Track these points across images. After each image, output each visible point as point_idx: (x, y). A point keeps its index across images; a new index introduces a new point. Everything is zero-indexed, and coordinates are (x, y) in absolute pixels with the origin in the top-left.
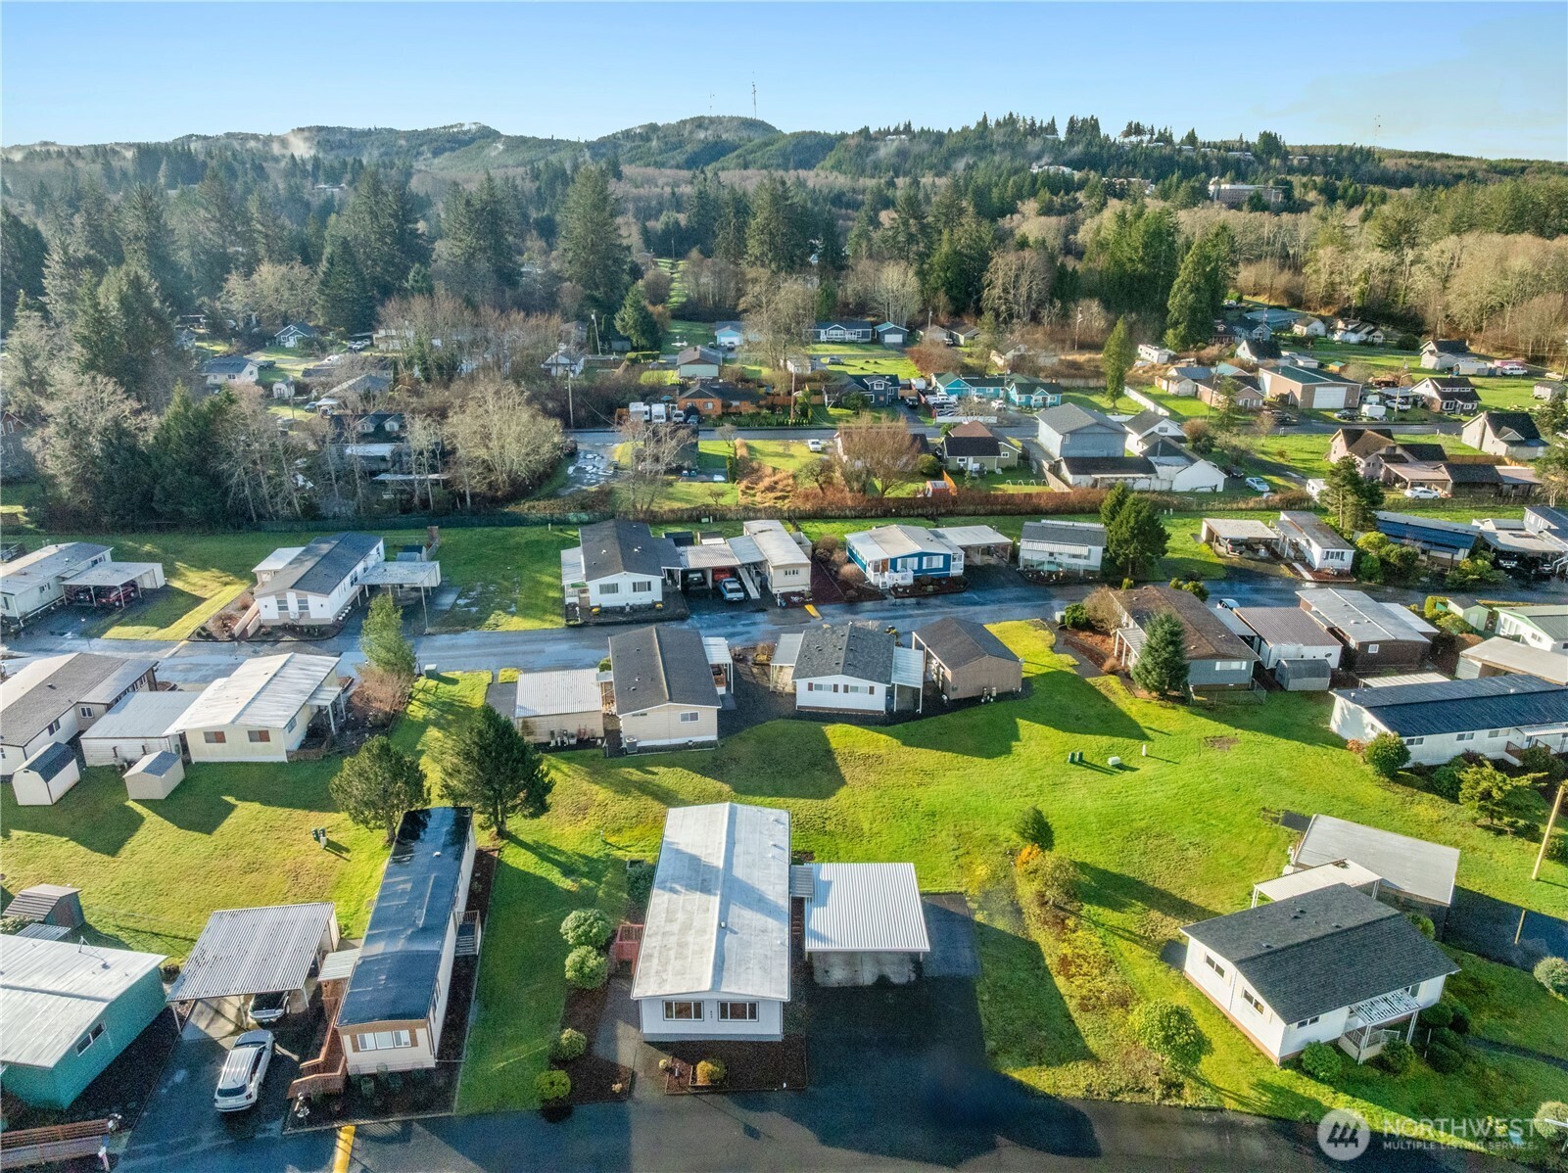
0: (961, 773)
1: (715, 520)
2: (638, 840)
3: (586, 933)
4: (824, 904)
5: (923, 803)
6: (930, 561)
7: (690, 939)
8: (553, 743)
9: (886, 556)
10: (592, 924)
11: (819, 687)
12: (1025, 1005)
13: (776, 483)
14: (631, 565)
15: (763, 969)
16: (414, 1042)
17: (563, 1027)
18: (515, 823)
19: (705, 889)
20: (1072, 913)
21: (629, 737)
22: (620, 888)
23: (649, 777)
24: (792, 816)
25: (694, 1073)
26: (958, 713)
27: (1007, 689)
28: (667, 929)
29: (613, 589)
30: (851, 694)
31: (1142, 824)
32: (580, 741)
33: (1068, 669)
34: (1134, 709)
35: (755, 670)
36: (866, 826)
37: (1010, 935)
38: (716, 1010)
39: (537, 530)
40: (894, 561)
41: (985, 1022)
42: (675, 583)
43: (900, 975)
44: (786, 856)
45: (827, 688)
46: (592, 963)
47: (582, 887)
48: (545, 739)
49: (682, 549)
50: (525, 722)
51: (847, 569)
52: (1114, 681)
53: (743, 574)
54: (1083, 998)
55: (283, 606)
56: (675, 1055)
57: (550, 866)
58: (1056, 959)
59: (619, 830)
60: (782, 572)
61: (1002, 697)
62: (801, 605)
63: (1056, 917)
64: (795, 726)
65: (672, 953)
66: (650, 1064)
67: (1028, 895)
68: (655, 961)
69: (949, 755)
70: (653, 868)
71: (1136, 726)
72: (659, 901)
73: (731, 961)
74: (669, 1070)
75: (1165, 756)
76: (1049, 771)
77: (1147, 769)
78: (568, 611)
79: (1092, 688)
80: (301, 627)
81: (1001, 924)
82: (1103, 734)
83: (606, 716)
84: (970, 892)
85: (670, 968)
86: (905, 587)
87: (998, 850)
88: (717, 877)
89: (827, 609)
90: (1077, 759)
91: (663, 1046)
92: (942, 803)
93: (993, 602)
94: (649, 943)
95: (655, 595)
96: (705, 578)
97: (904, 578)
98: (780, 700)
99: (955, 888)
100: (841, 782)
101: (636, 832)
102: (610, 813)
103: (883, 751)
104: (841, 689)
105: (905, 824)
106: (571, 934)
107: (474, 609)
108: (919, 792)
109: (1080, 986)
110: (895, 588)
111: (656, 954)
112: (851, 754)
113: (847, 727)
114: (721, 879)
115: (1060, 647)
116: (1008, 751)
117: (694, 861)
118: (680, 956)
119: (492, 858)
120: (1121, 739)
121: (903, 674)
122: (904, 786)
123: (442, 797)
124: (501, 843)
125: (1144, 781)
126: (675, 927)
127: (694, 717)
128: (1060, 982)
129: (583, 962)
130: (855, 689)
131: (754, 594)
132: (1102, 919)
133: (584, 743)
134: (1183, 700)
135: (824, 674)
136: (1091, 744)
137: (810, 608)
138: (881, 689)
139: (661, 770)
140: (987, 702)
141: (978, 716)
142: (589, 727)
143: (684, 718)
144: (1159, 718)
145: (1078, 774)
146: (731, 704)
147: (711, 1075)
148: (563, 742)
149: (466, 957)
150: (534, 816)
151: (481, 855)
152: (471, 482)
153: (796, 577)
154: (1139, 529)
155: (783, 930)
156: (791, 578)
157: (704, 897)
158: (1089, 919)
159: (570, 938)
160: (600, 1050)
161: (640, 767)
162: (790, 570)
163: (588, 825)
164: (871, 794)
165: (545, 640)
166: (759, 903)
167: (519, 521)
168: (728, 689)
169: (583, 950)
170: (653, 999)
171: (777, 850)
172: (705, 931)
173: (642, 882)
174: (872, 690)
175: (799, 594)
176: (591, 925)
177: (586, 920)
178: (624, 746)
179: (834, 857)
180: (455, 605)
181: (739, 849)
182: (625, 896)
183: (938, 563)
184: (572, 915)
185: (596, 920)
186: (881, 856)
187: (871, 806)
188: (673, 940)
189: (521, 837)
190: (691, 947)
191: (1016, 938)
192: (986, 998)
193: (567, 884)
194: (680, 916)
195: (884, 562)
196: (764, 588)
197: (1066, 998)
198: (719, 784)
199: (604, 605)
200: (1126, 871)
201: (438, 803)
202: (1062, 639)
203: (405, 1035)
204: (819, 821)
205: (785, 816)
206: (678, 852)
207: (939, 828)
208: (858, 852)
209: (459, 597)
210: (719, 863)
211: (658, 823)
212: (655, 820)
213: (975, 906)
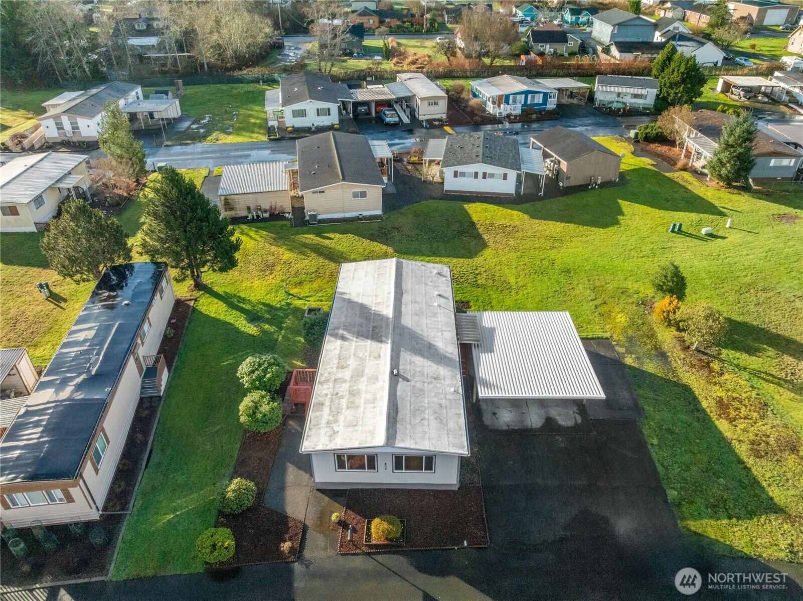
0: (584, 239)
1: (376, 78)
2: (317, 291)
3: (259, 378)
4: (491, 350)
5: (557, 262)
6: (533, 98)
7: (362, 386)
8: (250, 217)
9: (501, 93)
10: (266, 369)
11: (463, 174)
12: (696, 449)
13: (417, 60)
14: (315, 96)
15: (439, 419)
16: (70, 499)
17: (232, 478)
18: (209, 277)
19: (375, 335)
20: (713, 357)
21: (310, 211)
22: (298, 333)
23: (327, 242)
24: (451, 271)
25: (369, 529)
26: (571, 196)
27: (607, 179)
28: (339, 376)
29: (302, 113)
30: (488, 180)
31: (748, 280)
32: (272, 215)
33: (650, 167)
34: (708, 194)
35: (409, 167)
36: (512, 280)
37: (662, 378)
38: (390, 463)
39: (253, 85)
40: (507, 97)
41: (660, 469)
42: (348, 113)
43: (566, 419)
44: (451, 305)
45: (470, 175)
46: (265, 408)
47: (264, 332)
48: (243, 213)
49: (352, 91)
50: (226, 199)
51: (473, 102)
52: (687, 176)
53: (397, 107)
54: (753, 443)
55: (60, 127)
56: (349, 507)
57: (238, 313)
58: (713, 403)
59: (301, 283)
60: (426, 103)
61: (605, 185)
62: (441, 127)
63: (700, 360)
64: (443, 204)
65: (344, 402)
66: (323, 516)
67: (669, 340)
68: (326, 410)
69: (571, 226)
70: (327, 315)
71: (715, 207)
72: (331, 348)
73: (404, 413)
74: (343, 524)
75: (745, 228)
76: (655, 238)
77: (734, 237)
78: (270, 131)
79: (671, 181)
80: (74, 142)
81: (651, 367)
82: (692, 211)
83: (293, 198)
84: (615, 337)
85: (341, 418)
86: (516, 116)
87: (631, 300)
88: (387, 325)
89: (459, 129)
90: (676, 230)
91: (335, 494)
92: (574, 262)
93: (581, 125)
94: (321, 391)
95: (333, 119)
96: (369, 109)
97: (516, 109)
98: (431, 187)
99: (601, 334)
100: (484, 245)
101: (315, 285)
102: (293, 270)
103: (517, 223)
104: (480, 175)
105: (546, 279)
106: (246, 378)
107: (202, 131)
108: (552, 254)
109: (745, 430)
110: (508, 116)
111: (327, 403)
112: (492, 224)
113: (485, 206)
114: (391, 326)
115: (639, 152)
116: (616, 222)
117: (363, 310)
118: (352, 406)
119: (188, 306)
120: (706, 216)
121: (529, 165)
122: (539, 248)
123: (141, 254)
124: (197, 294)
125: (735, 247)
126: (347, 374)
127: (363, 194)
128: (723, 425)
129: (256, 407)
130: (492, 176)
131: (406, 120)
132: (742, 363)
133: (275, 216)
134: (746, 189)
135: (466, 163)
136: (686, 218)
137: (448, 129)
138: (512, 175)
139: (337, 236)
140: (593, 188)
141: (589, 198)
142: (279, 204)
143: (355, 195)
144: (730, 200)
145: (679, 240)
146: (392, 190)
147: (387, 535)
148: (258, 216)
149: (151, 397)
150: (222, 270)
151: (179, 304)
152: (207, 55)
153: (436, 107)
154: (688, 73)
155: (454, 377)
156: (434, 109)
157: (375, 345)
158: (731, 363)
159: (246, 381)
160: (269, 502)
161: (319, 234)
162: (432, 101)
163: (274, 279)
164: (513, 255)
165: (252, 149)
166: (428, 351)
167: (240, 81)
168: (389, 179)
169: (255, 395)
170: (324, 452)
171: (442, 300)
172: (377, 379)
173: (316, 328)
174: (505, 177)
175: (439, 120)
176: (265, 371)
177: (260, 365)
178: (307, 218)
179: (488, 306)
180: (189, 127)
181: (406, 298)
182: (303, 340)
183: (539, 99)
184: (248, 360)
185: (270, 365)
186: (530, 306)
187: (514, 264)
188: (345, 387)
189: (216, 289)
190: (363, 395)
191: (667, 381)
192: (655, 442)
193: (251, 329)
194: (352, 363)
195: (500, 97)
196: (413, 116)
197: (735, 443)
198: (385, 247)
199: (296, 126)
200: (748, 319)
201: (139, 259)
202: (639, 148)
203: (58, 493)
204: (471, 276)
205: (446, 270)
206: (350, 301)
207: (575, 282)
208: (508, 302)
209: (193, 124)
210: (388, 311)
211: (334, 277)
212: (331, 275)
213: (622, 350)
